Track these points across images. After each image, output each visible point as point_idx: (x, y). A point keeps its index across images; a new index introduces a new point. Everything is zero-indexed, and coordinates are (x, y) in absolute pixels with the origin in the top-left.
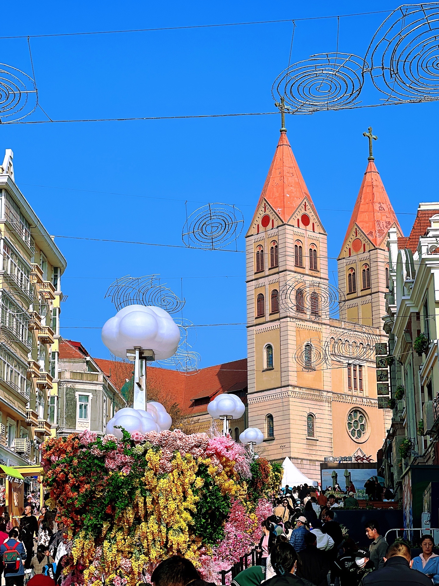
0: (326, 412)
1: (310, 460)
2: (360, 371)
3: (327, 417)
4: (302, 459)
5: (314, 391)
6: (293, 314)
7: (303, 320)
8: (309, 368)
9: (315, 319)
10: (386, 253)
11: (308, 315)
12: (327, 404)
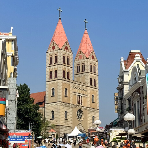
0: (71, 111)
1: (65, 126)
3: (71, 112)
4: (63, 126)
5: (67, 104)
6: (62, 79)
7: (65, 81)
8: (66, 96)
9: (69, 80)
10: (90, 60)
11: (66, 79)
12: (71, 108)
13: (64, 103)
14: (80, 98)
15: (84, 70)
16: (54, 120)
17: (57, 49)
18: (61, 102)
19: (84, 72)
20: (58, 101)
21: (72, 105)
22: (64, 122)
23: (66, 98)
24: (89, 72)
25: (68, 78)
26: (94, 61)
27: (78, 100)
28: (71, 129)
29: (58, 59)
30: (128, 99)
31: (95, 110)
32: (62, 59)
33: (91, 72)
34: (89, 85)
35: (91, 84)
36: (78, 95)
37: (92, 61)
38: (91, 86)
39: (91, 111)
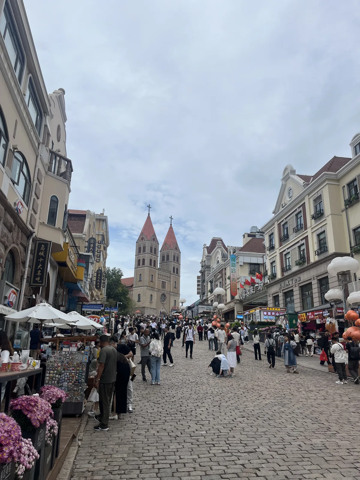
0: (156, 294)
1: (150, 308)
2: (165, 284)
3: (156, 296)
4: (148, 308)
5: (153, 288)
6: (149, 266)
7: (151, 268)
8: (152, 281)
9: (154, 267)
10: (174, 251)
11: (153, 267)
12: (156, 292)
13: (150, 288)
14: (164, 283)
15: (168, 259)
16: (140, 302)
17: (145, 240)
18: (148, 286)
19: (168, 261)
20: (145, 285)
21: (157, 289)
22: (149, 304)
23: (152, 283)
24: (173, 261)
25: (154, 266)
26: (177, 252)
27: (162, 285)
28: (155, 311)
29: (146, 249)
30: (210, 281)
31: (177, 294)
32: (150, 249)
33: (174, 262)
34: (172, 272)
35: (174, 272)
36: (162, 281)
37: (175, 252)
38: (174, 274)
39: (173, 295)
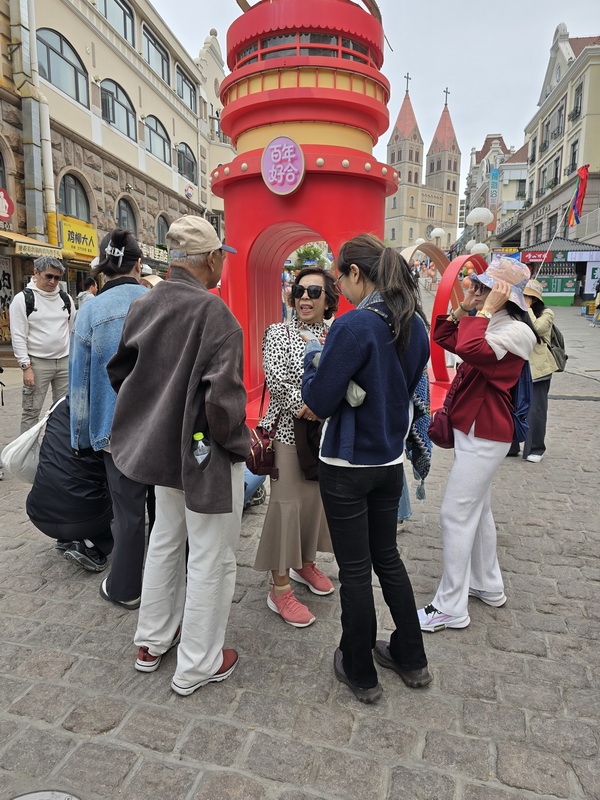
0: (418, 227)
5: (413, 218)
6: (407, 183)
7: (411, 186)
8: (412, 208)
9: (416, 185)
11: (413, 183)
12: (418, 223)
13: (409, 218)
14: (431, 208)
15: (440, 168)
16: (395, 240)
17: (401, 140)
18: (405, 216)
19: (439, 171)
20: (401, 215)
21: (420, 219)
22: (408, 242)
23: (412, 211)
24: (447, 170)
25: (416, 181)
26: (455, 154)
27: (428, 212)
29: (403, 154)
31: (453, 225)
32: (409, 154)
34: (445, 189)
35: (448, 188)
36: (429, 206)
37: (452, 153)
38: (448, 191)
39: (446, 226)
